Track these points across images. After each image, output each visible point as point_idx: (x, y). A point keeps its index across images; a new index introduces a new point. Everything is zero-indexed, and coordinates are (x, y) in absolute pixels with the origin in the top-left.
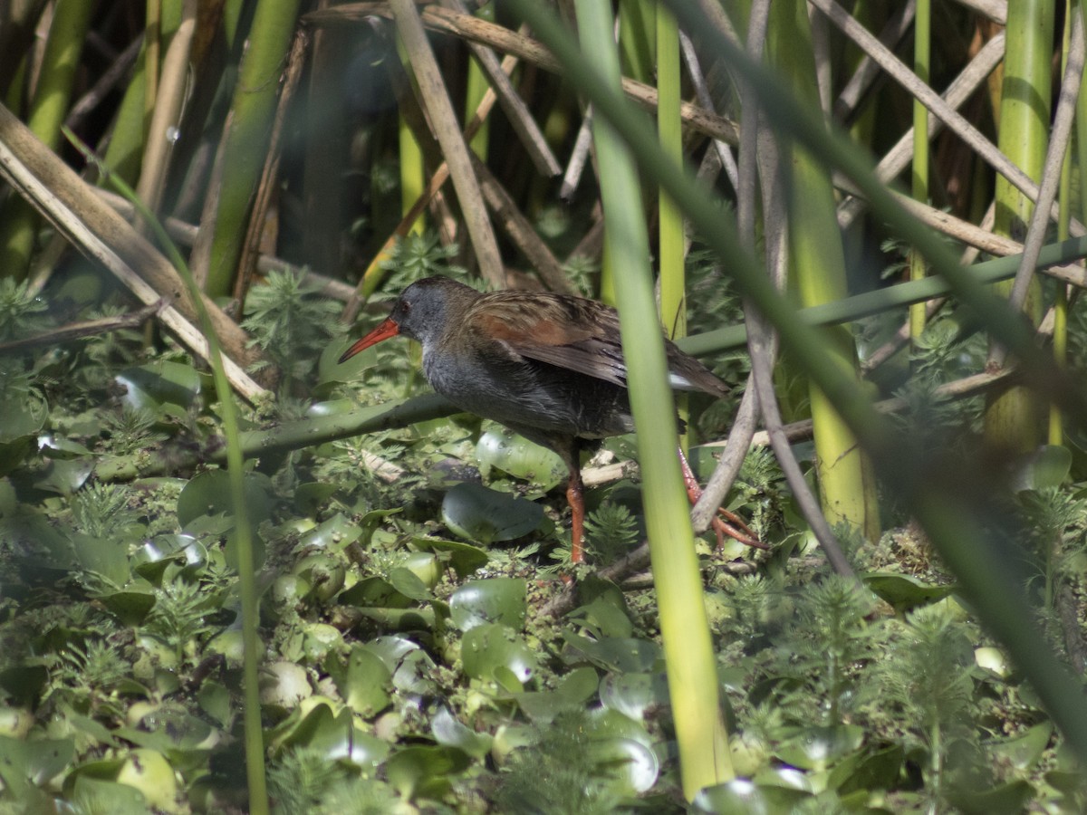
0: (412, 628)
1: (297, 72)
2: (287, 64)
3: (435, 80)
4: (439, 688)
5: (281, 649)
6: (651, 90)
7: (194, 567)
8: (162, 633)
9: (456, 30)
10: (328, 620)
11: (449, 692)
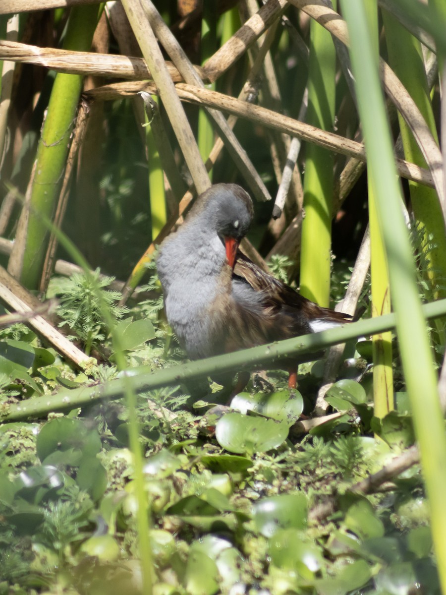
0: (219, 530)
1: (81, 131)
2: (74, 126)
3: (188, 135)
4: (253, 576)
5: (131, 549)
6: (344, 140)
7: (56, 489)
8: (48, 541)
9: (198, 100)
10: (161, 526)
11: (260, 579)
